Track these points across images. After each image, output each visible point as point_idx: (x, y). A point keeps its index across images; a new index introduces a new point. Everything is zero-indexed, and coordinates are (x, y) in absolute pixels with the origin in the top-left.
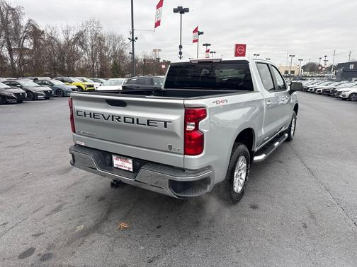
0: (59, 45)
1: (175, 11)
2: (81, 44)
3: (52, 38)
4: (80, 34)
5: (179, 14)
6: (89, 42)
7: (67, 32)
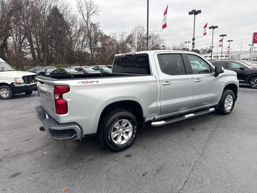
0: (118, 44)
1: (190, 13)
2: (131, 43)
3: (114, 40)
4: (130, 36)
5: (193, 15)
6: (136, 41)
7: (122, 36)
